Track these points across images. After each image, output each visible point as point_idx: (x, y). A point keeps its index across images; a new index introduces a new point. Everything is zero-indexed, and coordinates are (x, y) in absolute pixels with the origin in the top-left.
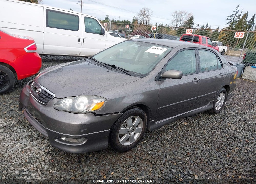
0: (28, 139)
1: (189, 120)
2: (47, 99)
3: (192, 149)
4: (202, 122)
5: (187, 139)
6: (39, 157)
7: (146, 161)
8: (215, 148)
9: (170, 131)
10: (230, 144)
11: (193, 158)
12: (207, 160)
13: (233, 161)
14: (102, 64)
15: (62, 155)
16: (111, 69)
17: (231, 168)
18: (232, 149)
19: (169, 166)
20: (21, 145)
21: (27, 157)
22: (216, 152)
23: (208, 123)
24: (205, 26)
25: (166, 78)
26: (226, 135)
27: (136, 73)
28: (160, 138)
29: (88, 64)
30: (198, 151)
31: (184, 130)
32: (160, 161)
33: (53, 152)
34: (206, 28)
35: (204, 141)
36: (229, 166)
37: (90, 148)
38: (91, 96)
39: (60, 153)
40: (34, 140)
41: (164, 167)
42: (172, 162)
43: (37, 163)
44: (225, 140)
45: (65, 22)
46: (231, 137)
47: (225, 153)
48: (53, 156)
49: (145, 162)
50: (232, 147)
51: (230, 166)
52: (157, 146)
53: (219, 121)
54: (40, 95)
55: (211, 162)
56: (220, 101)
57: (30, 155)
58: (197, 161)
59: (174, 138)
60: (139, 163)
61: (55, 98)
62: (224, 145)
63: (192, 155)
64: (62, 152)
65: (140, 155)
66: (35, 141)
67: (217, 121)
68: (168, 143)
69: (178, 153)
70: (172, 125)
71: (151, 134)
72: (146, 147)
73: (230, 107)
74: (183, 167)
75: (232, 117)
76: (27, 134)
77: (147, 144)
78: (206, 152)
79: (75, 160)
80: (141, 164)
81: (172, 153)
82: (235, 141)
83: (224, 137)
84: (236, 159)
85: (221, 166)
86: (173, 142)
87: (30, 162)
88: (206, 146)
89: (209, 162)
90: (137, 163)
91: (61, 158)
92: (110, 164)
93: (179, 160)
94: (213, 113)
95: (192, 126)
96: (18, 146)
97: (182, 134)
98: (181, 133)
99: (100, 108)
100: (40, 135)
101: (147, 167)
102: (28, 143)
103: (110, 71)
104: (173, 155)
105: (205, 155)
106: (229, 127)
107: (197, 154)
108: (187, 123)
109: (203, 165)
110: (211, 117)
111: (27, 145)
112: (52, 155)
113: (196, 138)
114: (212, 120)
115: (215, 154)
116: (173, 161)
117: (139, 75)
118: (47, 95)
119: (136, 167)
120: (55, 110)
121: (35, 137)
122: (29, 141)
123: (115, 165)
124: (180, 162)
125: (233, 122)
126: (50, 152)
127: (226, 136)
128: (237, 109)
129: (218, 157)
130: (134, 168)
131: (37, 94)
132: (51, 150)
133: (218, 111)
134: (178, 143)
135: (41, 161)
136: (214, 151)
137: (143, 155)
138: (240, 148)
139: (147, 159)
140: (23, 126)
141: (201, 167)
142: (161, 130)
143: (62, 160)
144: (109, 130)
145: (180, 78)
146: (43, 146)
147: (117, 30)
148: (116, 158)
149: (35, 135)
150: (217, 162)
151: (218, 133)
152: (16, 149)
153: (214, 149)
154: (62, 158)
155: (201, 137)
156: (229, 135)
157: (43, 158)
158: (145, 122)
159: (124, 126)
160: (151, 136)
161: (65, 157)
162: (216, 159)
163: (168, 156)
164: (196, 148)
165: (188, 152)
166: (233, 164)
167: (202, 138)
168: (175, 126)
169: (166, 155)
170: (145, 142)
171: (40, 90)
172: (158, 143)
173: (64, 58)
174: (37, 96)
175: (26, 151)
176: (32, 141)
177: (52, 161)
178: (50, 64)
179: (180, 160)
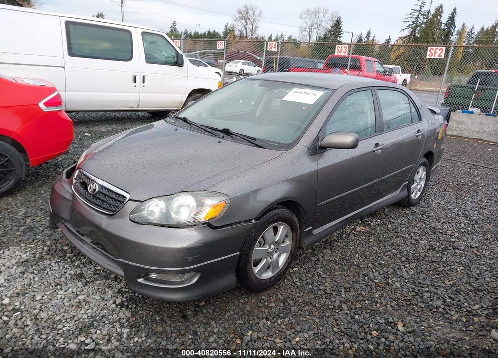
0: (77, 282)
1: (367, 221)
2: (114, 203)
3: (383, 276)
4: (391, 223)
5: (371, 258)
6: (106, 314)
7: (306, 304)
8: (423, 270)
9: (337, 245)
10: (447, 261)
11: (387, 293)
12: (413, 294)
13: (459, 292)
14: (202, 127)
15: (149, 308)
16: (223, 137)
17: (457, 305)
18: (453, 269)
19: (349, 310)
20: (65, 293)
21: (83, 315)
22: (427, 278)
23: (401, 224)
24: (364, 35)
25: (328, 149)
26: (438, 244)
27: (271, 142)
28: (321, 260)
29: (177, 130)
30: (395, 279)
31: (362, 242)
32: (331, 302)
33: (131, 303)
34: (366, 39)
35: (400, 258)
36: (453, 302)
37: (205, 289)
38: (200, 193)
39: (144, 303)
40: (88, 282)
41: (340, 313)
42: (352, 303)
43: (106, 326)
44: (438, 255)
45: (106, 45)
46: (447, 247)
47: (442, 279)
48: (133, 309)
49: (304, 306)
50: (452, 267)
51: (456, 301)
52: (319, 274)
53: (421, 219)
54: (98, 196)
55: (422, 297)
56: (418, 182)
57: (88, 311)
58: (397, 297)
59: (347, 258)
60: (293, 309)
61: (130, 200)
62: (438, 264)
63: (386, 287)
64: (147, 301)
65: (292, 293)
66: (91, 284)
67: (417, 219)
68: (337, 267)
69: (361, 285)
70: (338, 234)
71: (304, 253)
72: (301, 279)
73: (434, 191)
74: (374, 310)
75: (441, 210)
76: (72, 273)
77: (300, 272)
78: (409, 279)
79: (176, 314)
80: (297, 310)
81: (348, 286)
82: (455, 254)
83: (434, 249)
84: (463, 288)
85: (439, 303)
86: (345, 265)
87: (92, 324)
88: (407, 267)
89: (418, 297)
90: (291, 311)
91: (148, 312)
92: (241, 316)
93: (364, 297)
94: (407, 205)
95: (373, 232)
96: (61, 296)
97: (359, 249)
98: (358, 246)
99: (219, 214)
100: (97, 272)
101: (309, 315)
102: (79, 289)
103: (222, 140)
104: (352, 289)
105: (408, 285)
106: (440, 229)
107: (393, 284)
108: (364, 226)
109: (408, 303)
110: (405, 213)
111: (78, 293)
112: (131, 309)
113: (386, 254)
114: (408, 219)
115: (425, 282)
116: (353, 300)
117: (279, 147)
118: (112, 196)
119: (291, 318)
120: (133, 223)
121: (89, 277)
122: (80, 284)
123: (251, 318)
124: (367, 302)
125: (445, 219)
126: (126, 304)
127: (438, 247)
128: (448, 194)
129: (432, 286)
130: (287, 319)
131: (90, 194)
132: (126, 299)
133: (417, 201)
134: (355, 267)
135: (113, 322)
136: (422, 276)
137: (297, 295)
138: (466, 266)
139: (307, 300)
140: (61, 257)
141: (405, 308)
142: (321, 244)
143: (152, 316)
144: (238, 253)
145: (354, 146)
146: (109, 293)
147: (196, 52)
148: (249, 304)
149: (89, 272)
150: (430, 296)
151: (422, 242)
152: (59, 302)
153: (422, 272)
154: (151, 313)
155: (394, 251)
156: (443, 243)
157: (115, 316)
158: (296, 233)
159: (261, 244)
160: (305, 258)
161: (155, 309)
162: (428, 291)
163: (343, 293)
164: (390, 273)
165: (377, 281)
166: (460, 297)
167: (397, 254)
168: (344, 235)
169: (339, 291)
170: (297, 269)
171: (96, 187)
172: (319, 269)
173: (105, 116)
174: (91, 199)
175: (79, 305)
176: (86, 285)
177: (134, 319)
178: (81, 130)
179: (367, 298)
